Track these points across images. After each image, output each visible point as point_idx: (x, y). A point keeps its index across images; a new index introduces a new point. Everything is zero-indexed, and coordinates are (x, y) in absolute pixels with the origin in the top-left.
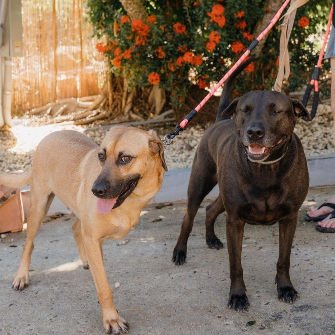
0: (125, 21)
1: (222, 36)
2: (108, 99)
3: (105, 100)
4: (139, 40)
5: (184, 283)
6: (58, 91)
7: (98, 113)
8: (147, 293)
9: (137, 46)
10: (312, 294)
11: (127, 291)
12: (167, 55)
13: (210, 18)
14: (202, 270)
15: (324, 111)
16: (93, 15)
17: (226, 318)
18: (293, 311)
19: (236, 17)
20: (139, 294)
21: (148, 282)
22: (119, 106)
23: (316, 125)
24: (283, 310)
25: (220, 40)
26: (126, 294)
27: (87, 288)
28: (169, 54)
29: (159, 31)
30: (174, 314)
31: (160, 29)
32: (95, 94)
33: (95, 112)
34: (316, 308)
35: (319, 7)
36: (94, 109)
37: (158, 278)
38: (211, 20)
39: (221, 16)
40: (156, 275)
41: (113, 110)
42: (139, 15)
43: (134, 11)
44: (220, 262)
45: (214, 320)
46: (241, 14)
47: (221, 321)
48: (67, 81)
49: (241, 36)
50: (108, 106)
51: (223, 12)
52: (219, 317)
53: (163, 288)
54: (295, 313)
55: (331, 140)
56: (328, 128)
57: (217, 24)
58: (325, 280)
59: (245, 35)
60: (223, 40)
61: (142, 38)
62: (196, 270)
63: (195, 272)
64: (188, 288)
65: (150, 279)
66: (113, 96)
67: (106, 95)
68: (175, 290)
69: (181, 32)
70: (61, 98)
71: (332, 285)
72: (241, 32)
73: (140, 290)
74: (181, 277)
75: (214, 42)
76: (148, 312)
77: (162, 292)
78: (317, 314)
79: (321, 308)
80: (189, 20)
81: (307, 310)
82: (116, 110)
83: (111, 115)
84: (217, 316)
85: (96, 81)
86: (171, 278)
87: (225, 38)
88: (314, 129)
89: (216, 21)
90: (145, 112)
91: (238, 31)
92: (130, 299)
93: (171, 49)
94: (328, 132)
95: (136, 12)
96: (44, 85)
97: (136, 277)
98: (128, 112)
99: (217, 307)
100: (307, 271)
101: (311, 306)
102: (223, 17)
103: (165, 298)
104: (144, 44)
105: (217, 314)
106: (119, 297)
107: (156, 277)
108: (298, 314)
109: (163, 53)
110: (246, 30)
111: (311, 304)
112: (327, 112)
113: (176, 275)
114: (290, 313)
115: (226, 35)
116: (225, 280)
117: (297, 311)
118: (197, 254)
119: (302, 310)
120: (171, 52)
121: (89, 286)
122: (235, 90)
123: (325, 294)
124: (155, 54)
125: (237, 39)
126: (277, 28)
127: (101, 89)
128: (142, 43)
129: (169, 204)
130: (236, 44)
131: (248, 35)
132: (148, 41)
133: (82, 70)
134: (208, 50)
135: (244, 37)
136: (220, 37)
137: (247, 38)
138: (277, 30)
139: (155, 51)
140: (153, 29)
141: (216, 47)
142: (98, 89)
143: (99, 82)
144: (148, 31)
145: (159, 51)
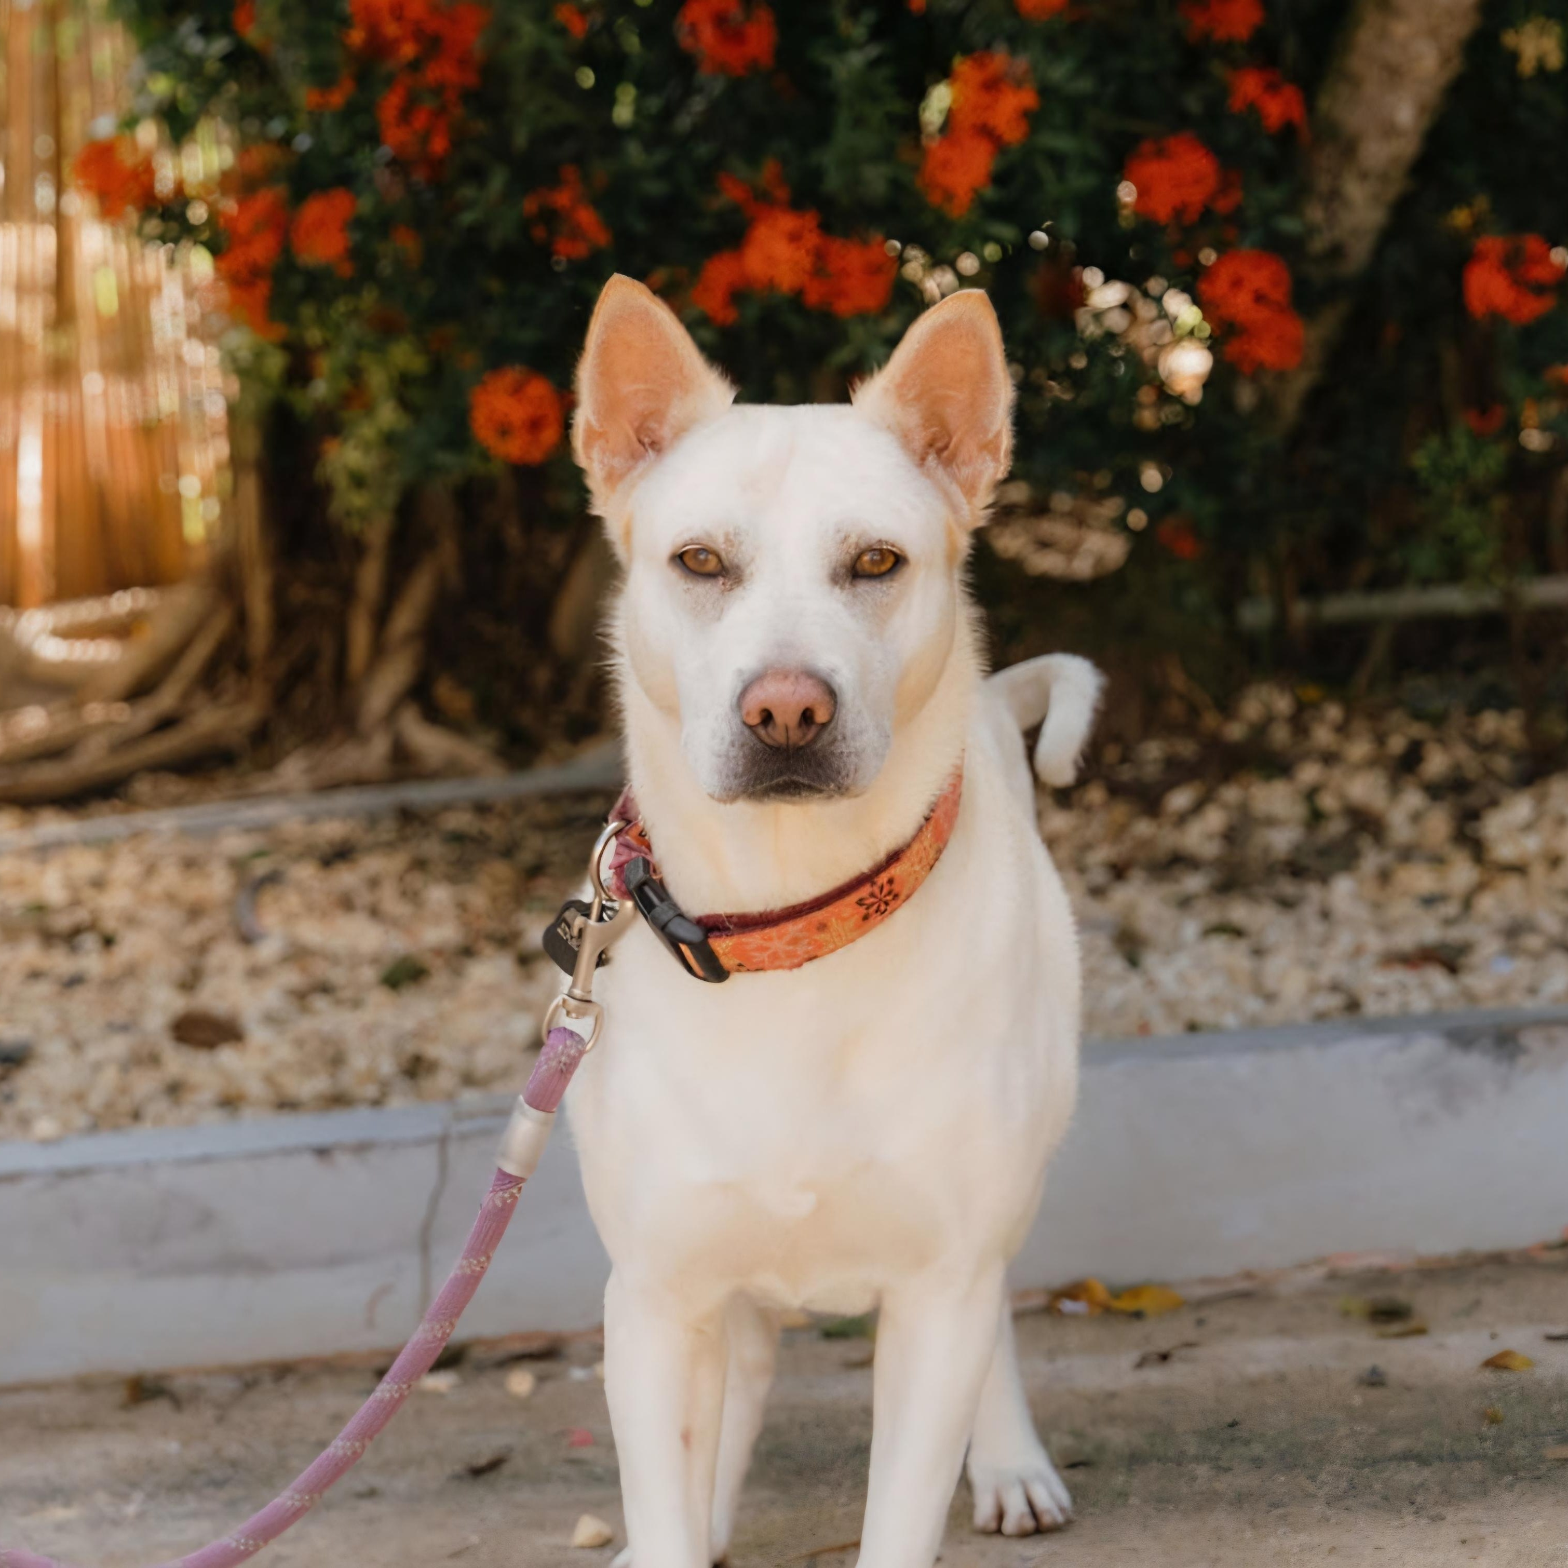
1: (1046, 91)
2: (241, 619)
3: (220, 624)
4: (406, 114)
7: (165, 723)
9: (399, 164)
22: (325, 669)
25: (1034, 119)
28: (640, 226)
29: (554, 44)
31: (561, 31)
41: (282, 699)
49: (1217, 101)
50: (243, 667)
59: (1249, 86)
61: (429, 104)
66: (278, 595)
67: (228, 584)
75: (986, 132)
82: (302, 696)
83: (259, 734)
85: (164, 482)
87: (1075, 106)
90: (526, 717)
93: (654, 188)
98: (391, 716)
104: (439, 144)
109: (587, 217)
110: (1263, 50)
115: (1085, 85)
120: (651, 208)
124: (525, 226)
125: (1182, 120)
126: (1509, 39)
127: (209, 541)
128: (425, 138)
129: (535, 1346)
130: (1161, 154)
131: (1272, 88)
132: (480, 126)
133: (60, 402)
134: (934, 199)
135: (1236, 104)
136: (1027, 98)
137: (1253, 108)
138: (1514, 57)
139: (530, 205)
140: (508, 33)
141: (1000, 179)
142: (183, 545)
143: (190, 486)
144: (478, 44)
145: (562, 199)
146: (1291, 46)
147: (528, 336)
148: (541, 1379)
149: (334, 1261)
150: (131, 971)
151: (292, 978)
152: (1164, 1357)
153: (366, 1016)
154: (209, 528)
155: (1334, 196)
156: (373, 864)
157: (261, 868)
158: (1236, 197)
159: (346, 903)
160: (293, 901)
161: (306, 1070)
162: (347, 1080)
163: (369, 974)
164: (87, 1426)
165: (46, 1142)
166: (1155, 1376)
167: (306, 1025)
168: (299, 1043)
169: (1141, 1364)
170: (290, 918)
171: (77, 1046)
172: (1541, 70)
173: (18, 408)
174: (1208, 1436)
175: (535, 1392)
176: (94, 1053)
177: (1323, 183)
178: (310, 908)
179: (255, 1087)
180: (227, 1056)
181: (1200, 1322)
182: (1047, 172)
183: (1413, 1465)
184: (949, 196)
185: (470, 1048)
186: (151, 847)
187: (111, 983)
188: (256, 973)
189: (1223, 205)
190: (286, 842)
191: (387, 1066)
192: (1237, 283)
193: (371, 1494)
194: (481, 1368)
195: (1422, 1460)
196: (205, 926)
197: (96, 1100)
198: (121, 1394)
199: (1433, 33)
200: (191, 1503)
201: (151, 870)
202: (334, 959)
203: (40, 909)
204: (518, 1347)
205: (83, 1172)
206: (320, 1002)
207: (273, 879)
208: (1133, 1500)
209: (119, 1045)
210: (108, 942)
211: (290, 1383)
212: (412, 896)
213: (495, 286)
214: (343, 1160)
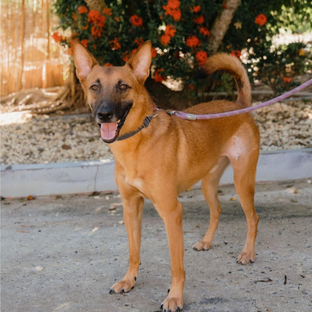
0: (82, 12)
1: (177, 30)
2: (71, 91)
3: (68, 91)
4: (95, 30)
5: (102, 270)
6: (24, 81)
7: (60, 104)
8: (61, 278)
9: (94, 36)
10: (226, 287)
11: (43, 275)
12: (122, 47)
13: (165, 11)
14: (123, 258)
15: (280, 110)
16: (58, 7)
17: (133, 307)
18: (202, 303)
19: (192, 11)
20: (54, 279)
21: (66, 268)
22: (81, 98)
23: (270, 123)
24: (193, 301)
25: (176, 34)
26: (41, 277)
27: (4, 270)
28: (124, 45)
29: (114, 22)
30: (82, 300)
31: (115, 21)
32: (60, 85)
33: (58, 103)
34: (227, 301)
35: (283, 8)
36: (58, 99)
37: (77, 263)
38: (166, 14)
39: (176, 9)
40: (76, 261)
41: (76, 101)
42: (97, 7)
43: (93, 3)
44: (144, 251)
45: (120, 308)
46: (197, 9)
47: (128, 309)
48: (33, 71)
49: (198, 31)
50: (71, 97)
51: (178, 6)
52: (126, 305)
53: (79, 274)
54: (204, 305)
55: (281, 138)
56: (281, 126)
57: (173, 17)
58: (243, 273)
59: (202, 30)
60: (179, 33)
61: (98, 29)
62: (117, 257)
63: (116, 260)
64: (104, 275)
65: (69, 264)
66: (75, 88)
67: (69, 86)
68: (90, 276)
69: (137, 24)
70: (27, 88)
71: (250, 279)
72: (198, 27)
73: (56, 274)
74: (100, 263)
75: (169, 35)
76: (57, 296)
77: (77, 277)
78: (226, 307)
79: (232, 301)
80: (149, 14)
81: (218, 302)
82: (78, 101)
83: (73, 106)
84: (125, 304)
85: (61, 73)
86: (90, 264)
87: (180, 32)
88: (267, 127)
89: (171, 14)
91: (195, 26)
92: (43, 283)
93: (127, 41)
94: (280, 129)
95: (95, 4)
96: (10, 75)
97: (56, 262)
99: (127, 295)
100: (228, 264)
101: (222, 299)
102: (179, 11)
103: (78, 284)
104: (99, 34)
105: (125, 302)
106: (33, 280)
107: (75, 263)
108: (207, 307)
109: (118, 45)
110: (204, 25)
111: (222, 297)
112: (283, 111)
113: (96, 262)
114: (199, 305)
115: (182, 29)
116: (144, 269)
117: (207, 303)
118: (123, 242)
119: (212, 303)
120: (126, 43)
121: (7, 268)
122: (190, 85)
123: (239, 288)
124: (110, 45)
125: (193, 34)
126: (235, 24)
127: (67, 80)
128: (97, 33)
129: (109, 192)
130: (191, 38)
131: (205, 30)
132: (104, 32)
133: (48, 62)
134: (162, 43)
135: (201, 32)
136: (175, 31)
137: (203, 33)
138: (235, 27)
139: (110, 42)
140: (108, 20)
141: (171, 41)
142: (63, 81)
143: (64, 73)
144: (104, 22)
145: (115, 42)
146: (207, 24)
147: (109, 59)
148: (110, 197)
149: (83, 181)
150: (57, 139)
151: (77, 140)
152: (191, 197)
153: (87, 146)
154: (67, 79)
155: (212, 44)
156: (87, 124)
157: (73, 124)
158: (201, 44)
159: (84, 130)
160: (77, 129)
161: (79, 153)
162: (85, 155)
163: (87, 140)
164: (51, 202)
165: (46, 164)
166: (189, 200)
167: (79, 147)
168: (78, 149)
169: (188, 198)
170: (77, 131)
171: (50, 149)
172: (239, 29)
173: (43, 62)
174: (197, 209)
175: (109, 199)
176: (52, 150)
177: (211, 42)
178: (79, 130)
179: (73, 155)
180: (69, 151)
181: (195, 192)
182: (176, 40)
183: (224, 214)
184: (164, 43)
185: (100, 151)
186: (59, 121)
187: (54, 140)
188: (73, 139)
189: (199, 45)
190: (76, 121)
191: (90, 153)
192: (200, 55)
193: (88, 214)
194: (102, 195)
195: (225, 214)
196: (66, 132)
197: (52, 157)
198: (55, 198)
199: (225, 23)
200: (65, 214)
201: (59, 124)
202: (83, 137)
203: (44, 129)
204: (107, 193)
205: (51, 168)
206: (81, 144)
207: (74, 126)
208: (188, 219)
209: (55, 149)
210: (54, 134)
211: (77, 197)
212: (92, 129)
213: (105, 52)
214: (85, 168)
